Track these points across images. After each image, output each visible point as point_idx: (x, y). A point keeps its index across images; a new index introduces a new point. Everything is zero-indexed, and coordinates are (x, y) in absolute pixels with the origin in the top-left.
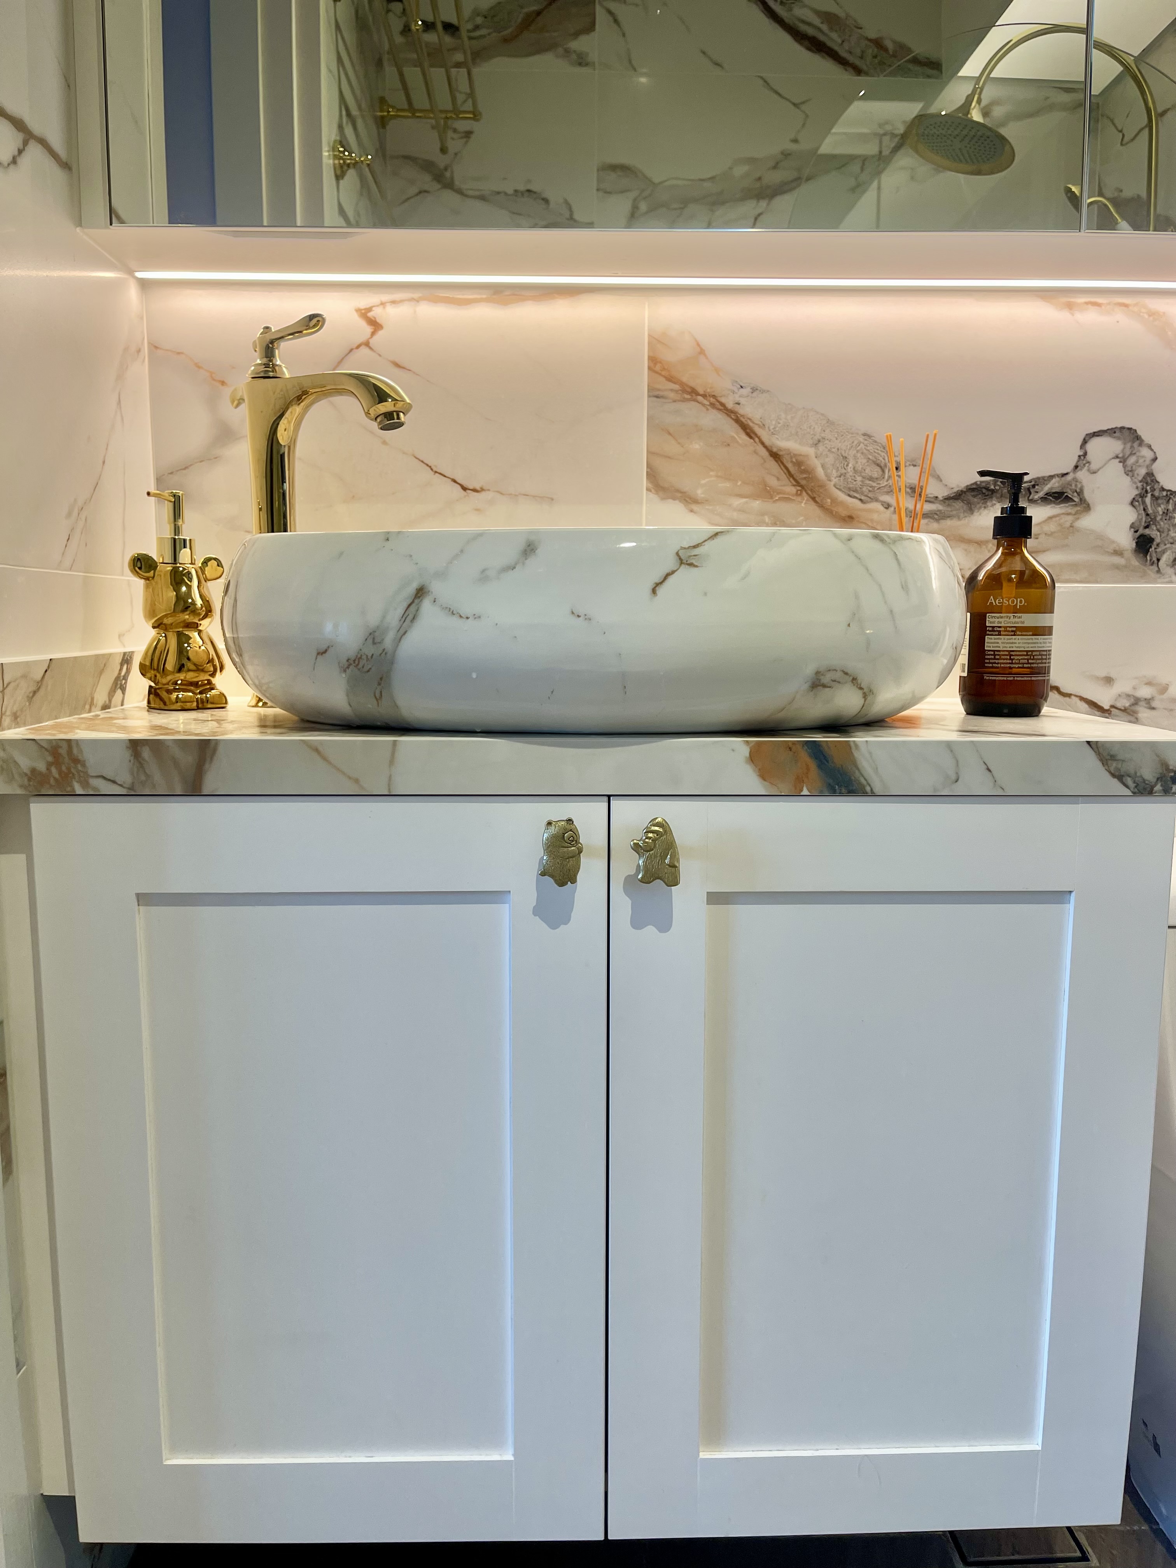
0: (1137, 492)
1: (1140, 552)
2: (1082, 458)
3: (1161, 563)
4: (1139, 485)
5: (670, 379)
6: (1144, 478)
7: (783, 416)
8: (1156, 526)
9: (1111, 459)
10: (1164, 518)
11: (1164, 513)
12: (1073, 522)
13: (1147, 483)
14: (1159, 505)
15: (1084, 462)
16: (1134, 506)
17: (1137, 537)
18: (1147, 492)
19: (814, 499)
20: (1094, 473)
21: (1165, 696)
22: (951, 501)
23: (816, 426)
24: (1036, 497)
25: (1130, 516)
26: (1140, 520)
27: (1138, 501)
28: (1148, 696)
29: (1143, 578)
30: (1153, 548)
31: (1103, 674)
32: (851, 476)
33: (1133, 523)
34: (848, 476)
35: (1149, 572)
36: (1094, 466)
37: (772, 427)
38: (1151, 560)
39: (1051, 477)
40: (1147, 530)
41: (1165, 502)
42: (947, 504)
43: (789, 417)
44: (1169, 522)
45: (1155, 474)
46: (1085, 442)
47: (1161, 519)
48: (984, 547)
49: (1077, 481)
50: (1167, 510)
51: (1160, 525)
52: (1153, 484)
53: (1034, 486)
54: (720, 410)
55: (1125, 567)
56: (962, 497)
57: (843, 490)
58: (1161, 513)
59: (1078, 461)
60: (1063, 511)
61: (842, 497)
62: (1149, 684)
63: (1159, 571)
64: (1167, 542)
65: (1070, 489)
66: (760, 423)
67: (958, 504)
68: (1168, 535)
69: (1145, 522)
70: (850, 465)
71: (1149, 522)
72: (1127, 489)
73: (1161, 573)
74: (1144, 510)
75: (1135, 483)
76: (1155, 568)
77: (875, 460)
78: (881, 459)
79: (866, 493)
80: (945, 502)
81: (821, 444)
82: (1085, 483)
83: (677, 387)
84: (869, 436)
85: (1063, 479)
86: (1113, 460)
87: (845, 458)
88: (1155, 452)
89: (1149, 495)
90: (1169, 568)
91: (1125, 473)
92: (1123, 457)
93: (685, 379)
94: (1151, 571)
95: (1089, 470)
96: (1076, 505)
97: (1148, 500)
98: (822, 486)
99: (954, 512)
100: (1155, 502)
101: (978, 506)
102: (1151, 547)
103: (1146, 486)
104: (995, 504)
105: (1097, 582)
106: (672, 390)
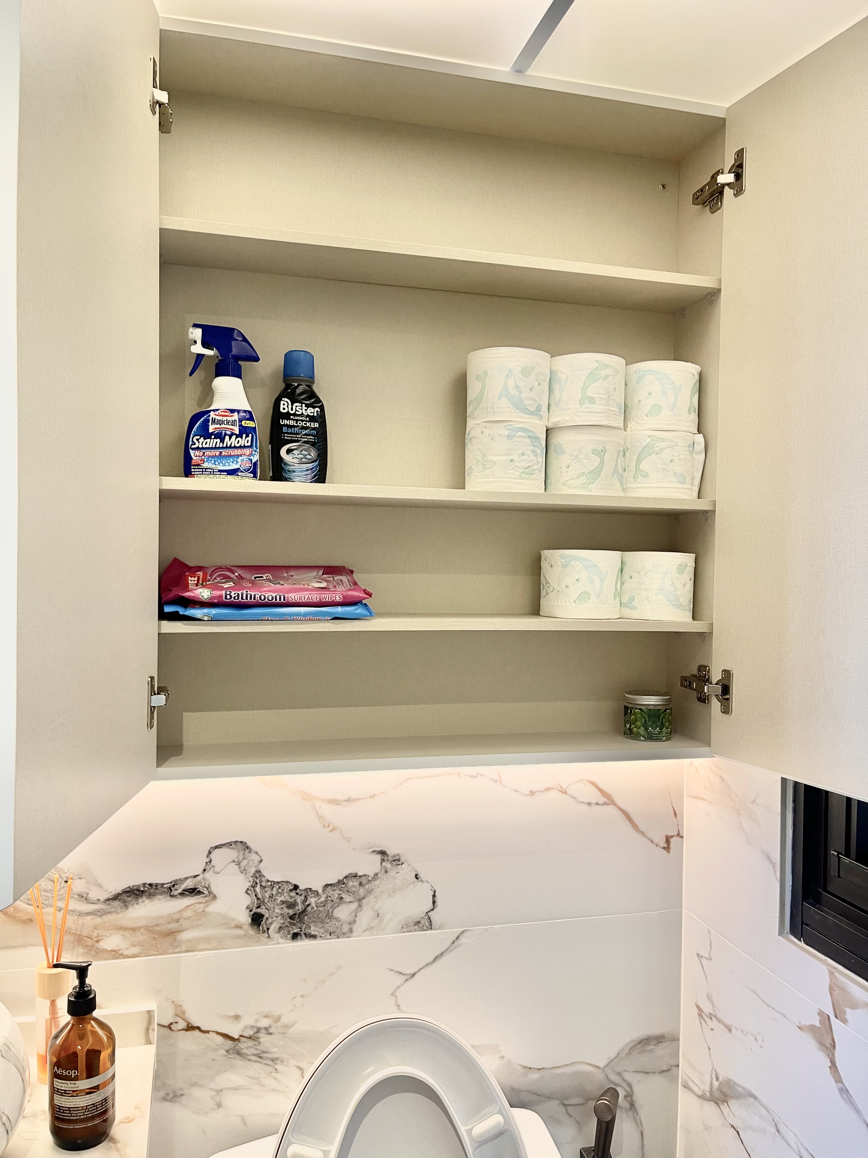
0: (250, 884)
2: (208, 863)
3: (270, 931)
4: (251, 879)
6: (254, 874)
8: (265, 906)
9: (229, 863)
10: (270, 900)
11: (270, 896)
12: (204, 908)
14: (266, 892)
15: (210, 866)
16: (248, 894)
17: (252, 914)
18: (256, 883)
20: (218, 873)
21: (279, 1024)
24: (176, 893)
25: (247, 901)
27: (251, 890)
28: (267, 1026)
30: (264, 922)
31: (233, 1013)
33: (248, 905)
35: (262, 938)
36: (217, 869)
38: (262, 930)
39: (187, 878)
40: (259, 909)
41: (270, 890)
42: (107, 903)
44: (274, 902)
45: (261, 871)
46: (210, 852)
47: (268, 901)
48: (138, 932)
50: (272, 895)
51: (268, 905)
52: (260, 878)
53: (174, 886)
56: (119, 898)
57: (23, 900)
59: (206, 866)
60: (197, 901)
62: (266, 1016)
63: (269, 937)
64: (273, 917)
65: (201, 886)
67: (117, 903)
69: (257, 904)
71: (260, 904)
73: (271, 938)
74: (256, 896)
76: (266, 935)
80: (105, 903)
85: (196, 879)
86: (231, 864)
88: (261, 857)
89: (259, 885)
90: (276, 934)
91: (240, 872)
92: (238, 861)
95: (213, 872)
96: (206, 896)
97: (258, 889)
99: (113, 909)
100: (263, 891)
101: (132, 903)
103: (256, 880)
104: (145, 901)
105: (224, 948)
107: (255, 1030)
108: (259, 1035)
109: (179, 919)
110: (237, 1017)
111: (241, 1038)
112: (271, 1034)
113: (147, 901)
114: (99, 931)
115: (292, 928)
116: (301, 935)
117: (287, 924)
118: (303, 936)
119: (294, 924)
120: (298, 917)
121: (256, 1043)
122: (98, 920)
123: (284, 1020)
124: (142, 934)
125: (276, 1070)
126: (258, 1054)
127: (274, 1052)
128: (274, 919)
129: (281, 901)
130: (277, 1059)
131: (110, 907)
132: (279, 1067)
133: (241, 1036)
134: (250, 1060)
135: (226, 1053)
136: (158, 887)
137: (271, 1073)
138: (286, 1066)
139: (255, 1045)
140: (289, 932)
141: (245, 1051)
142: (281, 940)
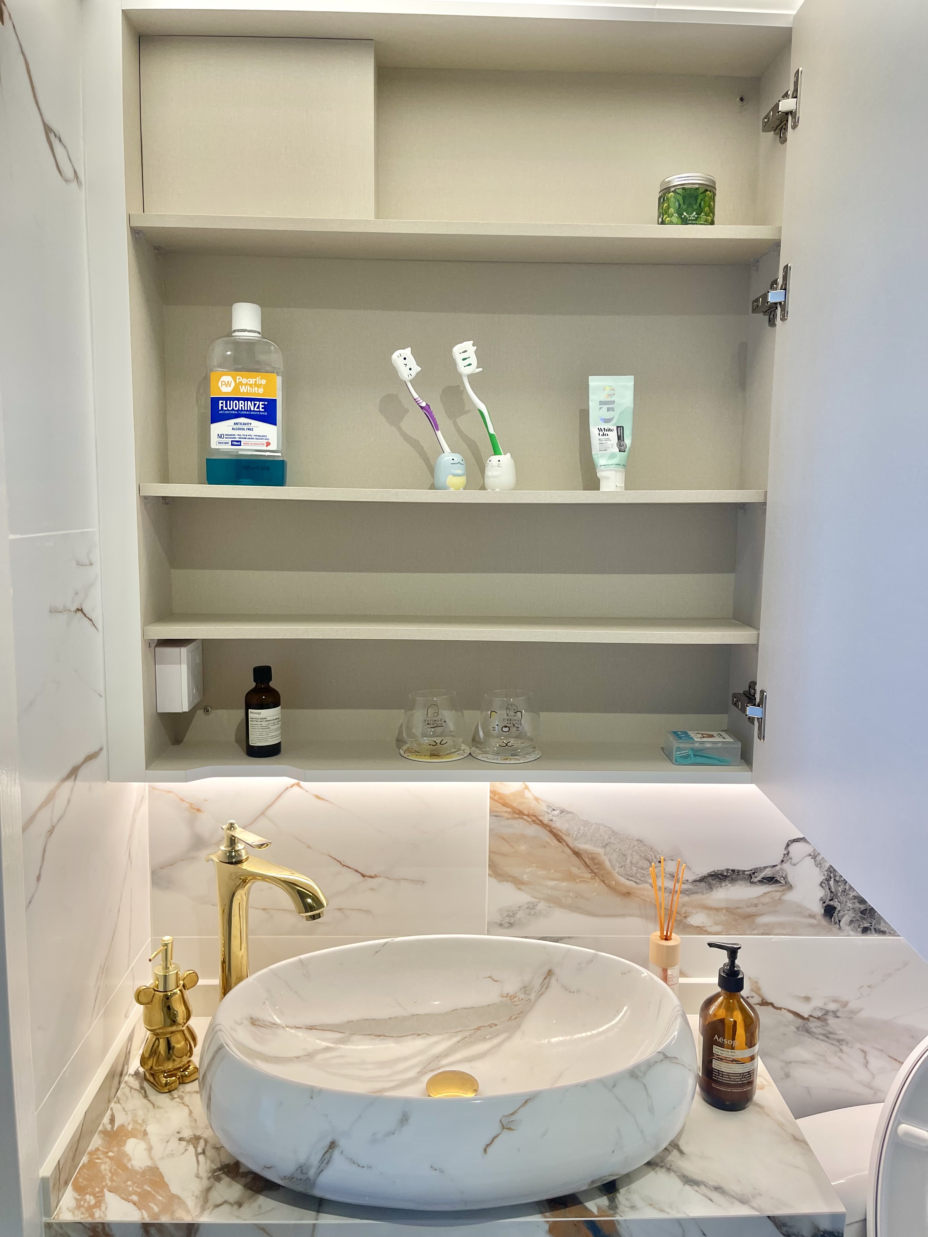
1: (827, 916)
2: (786, 855)
3: (841, 922)
4: (826, 873)
5: (505, 805)
6: (828, 868)
7: (582, 828)
8: (838, 899)
9: (805, 857)
11: (843, 891)
13: (830, 872)
14: (839, 886)
15: (788, 858)
18: (831, 877)
19: (603, 881)
20: (795, 865)
21: (844, 1009)
22: (697, 883)
23: (605, 835)
24: (756, 880)
25: (820, 893)
26: (827, 896)
27: (825, 883)
29: (829, 932)
30: (836, 914)
32: (629, 867)
33: (822, 898)
34: (627, 866)
35: (834, 929)
36: (794, 861)
37: (574, 836)
38: (834, 921)
39: (766, 868)
41: (843, 885)
43: (586, 829)
46: (788, 845)
47: (841, 895)
48: (721, 912)
49: (783, 870)
53: (754, 873)
54: (539, 824)
55: (817, 925)
56: (705, 880)
58: (841, 891)
61: (623, 880)
62: (835, 1001)
63: (840, 928)
65: (779, 876)
66: (566, 833)
67: (703, 884)
68: (846, 905)
69: (830, 897)
70: (628, 860)
72: (818, 876)
73: (842, 930)
74: (829, 889)
75: (823, 872)
76: (837, 925)
77: (645, 856)
78: (649, 855)
79: (639, 878)
80: (693, 884)
81: (608, 846)
82: (788, 871)
83: (509, 810)
84: (641, 841)
85: (773, 868)
87: (625, 855)
89: (832, 879)
90: (847, 926)
91: (816, 865)
92: (814, 855)
93: (515, 805)
94: (835, 928)
95: (791, 863)
96: (783, 885)
97: (832, 882)
98: (609, 873)
101: (716, 886)
102: (834, 913)
105: (798, 935)
106: (506, 812)
107: (824, 1012)
108: (826, 1017)
109: (758, 904)
110: (807, 999)
111: (810, 1018)
112: (838, 1017)
113: (729, 885)
114: (687, 908)
115: (862, 922)
116: (871, 930)
117: (858, 918)
118: (873, 930)
119: (864, 919)
120: (869, 913)
121: (824, 1024)
122: (686, 899)
123: (852, 1006)
124: (724, 915)
125: (842, 1050)
126: (824, 1034)
127: (840, 1034)
128: (846, 912)
129: (853, 896)
130: (843, 1040)
131: (697, 888)
132: (844, 1048)
133: (810, 1016)
134: (817, 1039)
135: (796, 1030)
136: (740, 873)
137: (836, 1052)
138: (850, 1047)
139: (823, 1026)
140: (860, 926)
141: (814, 1030)
142: (851, 933)
